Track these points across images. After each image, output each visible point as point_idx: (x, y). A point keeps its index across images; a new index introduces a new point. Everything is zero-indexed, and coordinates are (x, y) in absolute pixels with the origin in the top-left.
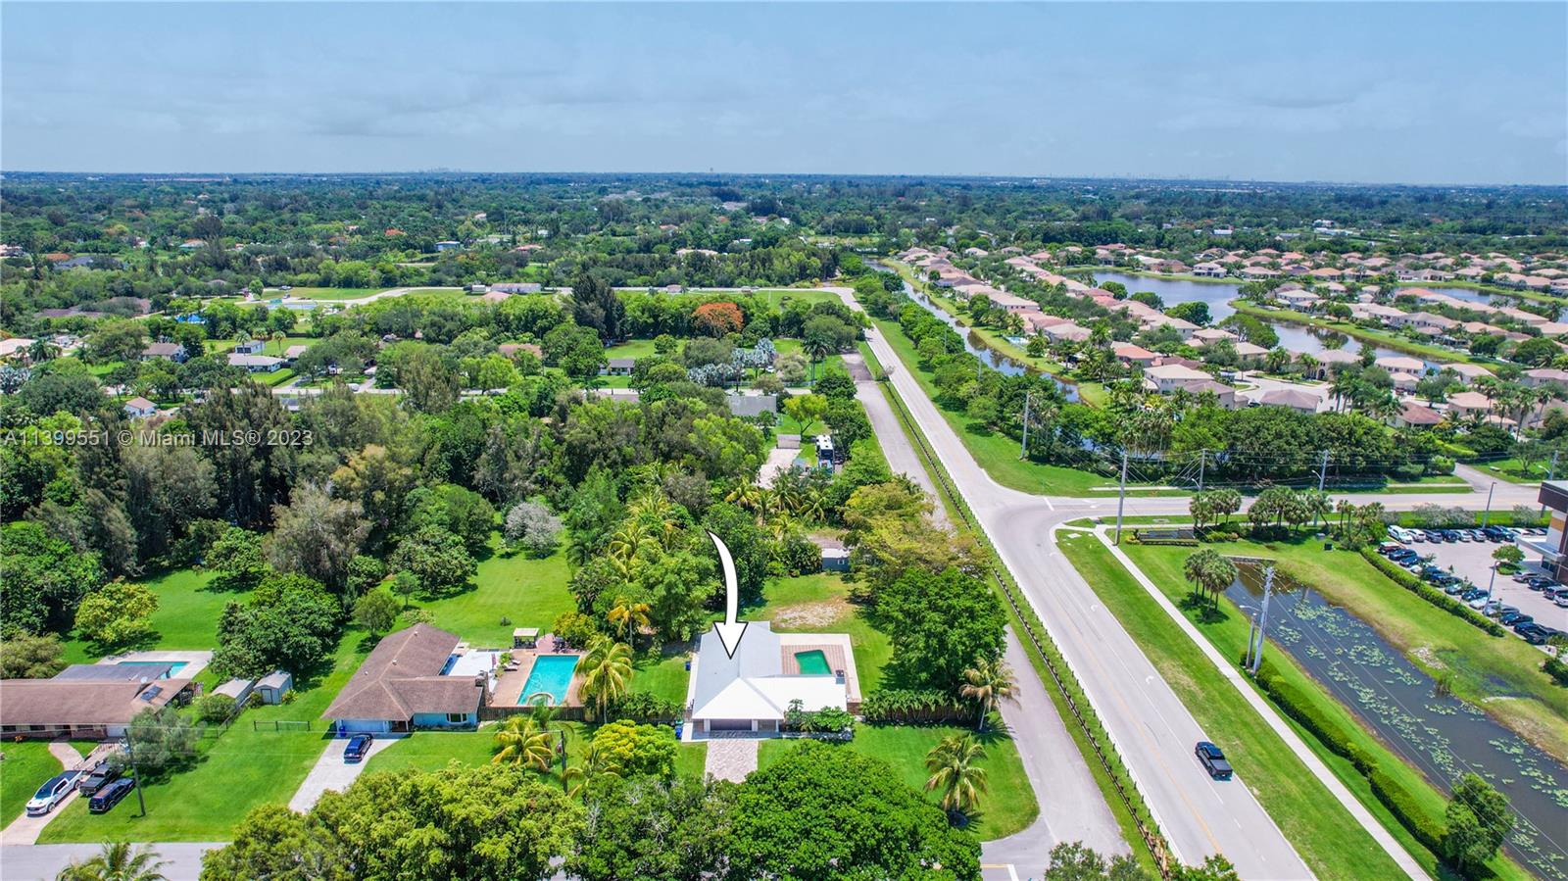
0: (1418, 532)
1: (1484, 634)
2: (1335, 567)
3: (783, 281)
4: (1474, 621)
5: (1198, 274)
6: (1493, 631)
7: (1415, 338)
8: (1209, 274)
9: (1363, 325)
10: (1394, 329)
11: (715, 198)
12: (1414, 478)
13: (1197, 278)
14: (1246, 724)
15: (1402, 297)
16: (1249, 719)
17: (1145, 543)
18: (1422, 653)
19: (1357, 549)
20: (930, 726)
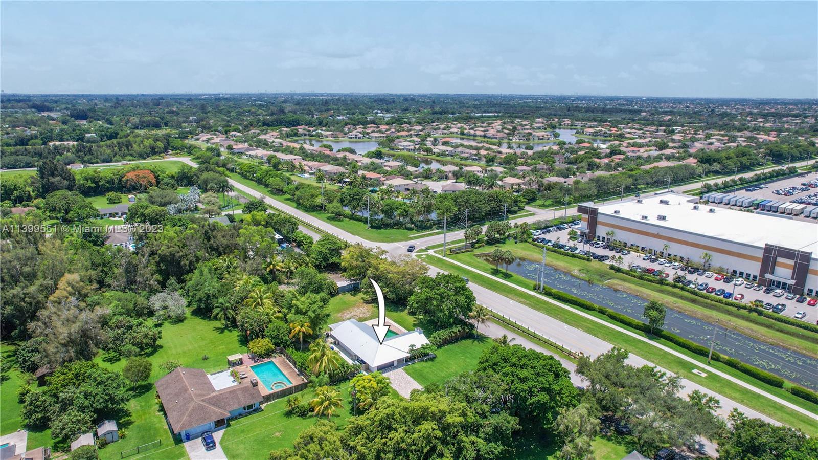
0: (540, 231)
1: (586, 262)
2: (523, 249)
3: (142, 156)
4: (580, 258)
5: (351, 138)
6: (588, 260)
7: (462, 159)
8: (356, 137)
9: (439, 155)
10: (452, 156)
11: (33, 110)
12: (515, 212)
13: (351, 140)
14: (555, 310)
15: (444, 142)
16: (554, 308)
17: (455, 254)
18: (576, 272)
19: (526, 241)
20: (456, 342)
